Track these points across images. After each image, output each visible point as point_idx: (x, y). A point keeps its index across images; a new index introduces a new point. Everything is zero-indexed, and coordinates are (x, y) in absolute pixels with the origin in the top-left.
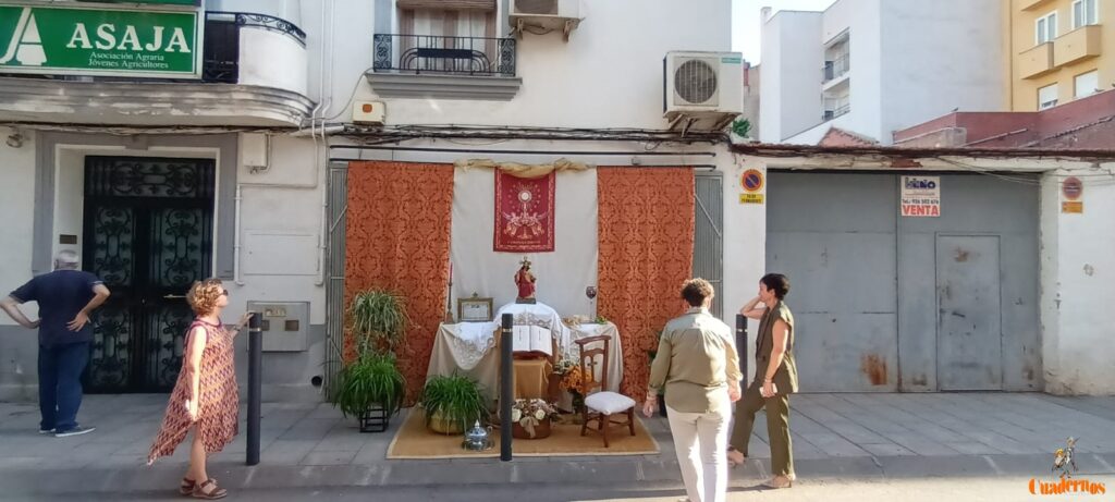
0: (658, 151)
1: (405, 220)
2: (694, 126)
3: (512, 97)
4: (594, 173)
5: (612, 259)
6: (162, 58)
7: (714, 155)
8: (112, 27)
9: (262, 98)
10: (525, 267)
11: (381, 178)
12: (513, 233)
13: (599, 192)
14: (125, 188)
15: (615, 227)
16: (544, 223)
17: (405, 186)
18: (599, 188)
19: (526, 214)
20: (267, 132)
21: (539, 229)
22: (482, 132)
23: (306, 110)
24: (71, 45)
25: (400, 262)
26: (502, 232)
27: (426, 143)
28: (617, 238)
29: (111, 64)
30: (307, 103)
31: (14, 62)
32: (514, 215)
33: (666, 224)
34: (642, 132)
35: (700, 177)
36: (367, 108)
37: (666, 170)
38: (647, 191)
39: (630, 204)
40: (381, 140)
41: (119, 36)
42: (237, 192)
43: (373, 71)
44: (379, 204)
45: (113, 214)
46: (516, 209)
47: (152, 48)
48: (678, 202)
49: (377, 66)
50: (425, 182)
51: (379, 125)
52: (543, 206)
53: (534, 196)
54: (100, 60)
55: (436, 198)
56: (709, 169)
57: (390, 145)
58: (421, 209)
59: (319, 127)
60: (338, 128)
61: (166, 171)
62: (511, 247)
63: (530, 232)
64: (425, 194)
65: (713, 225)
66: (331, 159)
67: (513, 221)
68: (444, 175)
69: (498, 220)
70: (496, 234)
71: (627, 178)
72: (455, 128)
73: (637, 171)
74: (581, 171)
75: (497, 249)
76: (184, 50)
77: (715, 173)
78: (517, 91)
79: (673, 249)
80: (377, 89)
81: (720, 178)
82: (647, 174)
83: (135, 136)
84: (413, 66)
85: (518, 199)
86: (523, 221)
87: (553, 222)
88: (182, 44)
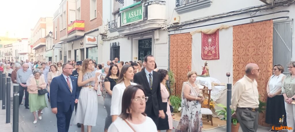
0: (256, 15)
1: (181, 51)
3: (210, 6)
4: (231, 30)
6: (138, 17)
7: (288, 11)
8: (133, 12)
9: (151, 22)
10: (206, 65)
11: (176, 39)
12: (206, 53)
13: (233, 36)
14: (143, 46)
15: (239, 49)
16: (215, 49)
17: (181, 40)
18: (233, 34)
19: (210, 47)
20: (158, 30)
21: (214, 52)
22: (201, 20)
23: (164, 23)
24: (129, 18)
26: (204, 53)
27: (188, 27)
28: (240, 54)
29: (133, 20)
30: (163, 21)
31: (124, 24)
32: (206, 47)
33: (260, 46)
34: (255, 8)
36: (175, 19)
37: (260, 23)
38: (251, 33)
39: (244, 40)
40: (178, 27)
41: (133, 14)
42: (155, 45)
43: (176, 8)
44: (176, 46)
45: (142, 52)
46: (207, 45)
47: (137, 15)
48: (265, 37)
49: (177, 6)
50: (185, 39)
51: (178, 23)
52: (215, 43)
53: (212, 40)
54: (132, 20)
55: (188, 44)
56: (287, 18)
57: (180, 29)
58: (184, 47)
59: (166, 27)
60: (170, 26)
61: (148, 42)
62: (206, 58)
63: (211, 53)
64: (185, 43)
65: (286, 46)
66: (169, 35)
67: (206, 49)
68: (190, 36)
69: (203, 49)
70: (202, 54)
71: (244, 29)
72: (195, 20)
73: (248, 25)
74: (227, 28)
75: (202, 59)
76: (141, 14)
77: (288, 20)
78: (211, 3)
79: (262, 58)
80: (178, 13)
81: (291, 22)
82: (252, 26)
83: (141, 35)
84: (184, 4)
85: (208, 42)
86: (209, 49)
87: (218, 49)
88: (141, 13)
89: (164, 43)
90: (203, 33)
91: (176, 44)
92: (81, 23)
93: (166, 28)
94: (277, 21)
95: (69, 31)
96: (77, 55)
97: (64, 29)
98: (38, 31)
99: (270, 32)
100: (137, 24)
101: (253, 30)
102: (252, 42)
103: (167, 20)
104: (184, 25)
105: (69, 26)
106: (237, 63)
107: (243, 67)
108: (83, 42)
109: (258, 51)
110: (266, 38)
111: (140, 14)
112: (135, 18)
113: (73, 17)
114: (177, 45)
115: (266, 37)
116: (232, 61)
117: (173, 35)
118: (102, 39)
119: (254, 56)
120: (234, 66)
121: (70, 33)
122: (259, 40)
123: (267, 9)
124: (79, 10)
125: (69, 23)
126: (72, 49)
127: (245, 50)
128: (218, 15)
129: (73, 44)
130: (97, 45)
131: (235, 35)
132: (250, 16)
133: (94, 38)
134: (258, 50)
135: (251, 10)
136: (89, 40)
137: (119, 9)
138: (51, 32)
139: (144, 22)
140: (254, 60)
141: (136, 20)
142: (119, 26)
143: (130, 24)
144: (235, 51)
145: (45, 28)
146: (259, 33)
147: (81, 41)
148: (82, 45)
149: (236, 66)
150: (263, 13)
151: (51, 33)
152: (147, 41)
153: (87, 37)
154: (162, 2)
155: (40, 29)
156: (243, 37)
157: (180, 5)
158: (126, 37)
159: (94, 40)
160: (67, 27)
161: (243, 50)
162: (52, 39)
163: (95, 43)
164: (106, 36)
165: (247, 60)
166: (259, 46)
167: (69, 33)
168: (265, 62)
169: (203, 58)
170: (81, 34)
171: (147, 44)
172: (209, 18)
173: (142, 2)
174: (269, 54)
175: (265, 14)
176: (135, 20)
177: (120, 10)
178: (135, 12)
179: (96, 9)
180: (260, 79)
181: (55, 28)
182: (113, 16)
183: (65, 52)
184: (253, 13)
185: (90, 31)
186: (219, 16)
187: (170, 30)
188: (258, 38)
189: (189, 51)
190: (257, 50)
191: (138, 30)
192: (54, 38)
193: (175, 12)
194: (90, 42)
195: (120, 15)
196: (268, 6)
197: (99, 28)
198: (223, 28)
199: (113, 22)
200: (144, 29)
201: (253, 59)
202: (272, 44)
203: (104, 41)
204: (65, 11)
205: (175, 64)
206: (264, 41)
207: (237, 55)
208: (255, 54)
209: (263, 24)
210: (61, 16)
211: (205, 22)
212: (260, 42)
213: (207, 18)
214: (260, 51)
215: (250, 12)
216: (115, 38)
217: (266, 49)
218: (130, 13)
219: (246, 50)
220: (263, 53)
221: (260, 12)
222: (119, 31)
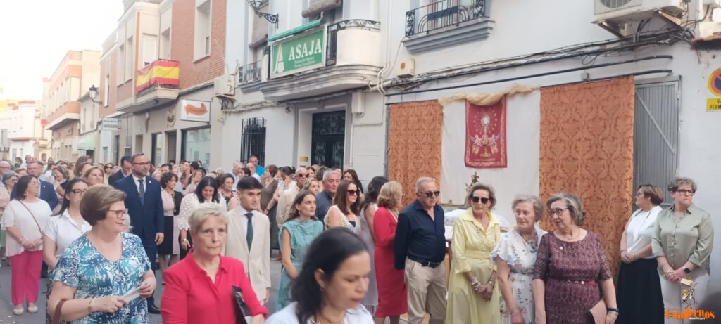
0: (596, 64)
1: (416, 144)
2: (644, 30)
3: (487, 37)
4: (537, 96)
5: (550, 176)
6: (313, 58)
7: (671, 57)
8: (300, 46)
9: (344, 72)
10: (476, 180)
11: (405, 114)
12: (477, 152)
13: (541, 112)
14: (324, 130)
15: (553, 145)
16: (498, 141)
17: (416, 119)
18: (541, 108)
19: (485, 136)
20: (361, 90)
21: (495, 148)
22: (464, 70)
23: (375, 74)
24: (290, 59)
25: (413, 174)
26: (471, 151)
27: (434, 86)
28: (556, 155)
29: (300, 66)
30: (374, 69)
31: (277, 72)
32: (477, 136)
33: (603, 139)
34: (593, 45)
35: (640, 87)
36: (403, 66)
37: (604, 83)
38: (583, 107)
39: (567, 122)
40: (410, 87)
41: (301, 49)
42: (352, 129)
43: (407, 39)
44: (403, 133)
45: (320, 145)
46: (479, 132)
47: (311, 53)
48: (615, 116)
49: (408, 34)
50: (427, 115)
51: (410, 76)
52: (498, 128)
53: (492, 120)
54: (297, 64)
55: (432, 126)
56: (666, 74)
57: (415, 90)
58: (424, 135)
59: (380, 83)
60: (389, 82)
61: (337, 119)
62: (476, 164)
63: (489, 151)
64: (427, 124)
65: (666, 140)
66: (388, 104)
67: (476, 142)
68: (437, 108)
69: (468, 141)
70: (466, 153)
71: (566, 96)
72: (451, 70)
73: (576, 87)
74: (526, 93)
75: (467, 166)
76: (320, 51)
77: (670, 78)
78: (489, 31)
79: (609, 166)
80: (410, 51)
81: (676, 83)
82: (585, 88)
83: (319, 101)
84: (425, 29)
85: (480, 124)
86: (484, 142)
87: (505, 142)
88: (320, 48)
89: (375, 125)
90: (469, 102)
91: (403, 128)
92: (171, 68)
93: (380, 88)
94: (643, 80)
95: (139, 87)
96: (158, 145)
97: (126, 80)
98: (62, 84)
99: (629, 105)
100: (309, 75)
101: (588, 100)
102: (586, 127)
103: (381, 68)
104: (425, 81)
105: (139, 73)
106: (549, 177)
107: (563, 187)
108: (173, 113)
109: (599, 149)
110: (619, 120)
111: (318, 50)
112: (304, 60)
113: (150, 51)
114: (407, 129)
115: (618, 118)
116: (538, 174)
117: (397, 106)
118: (222, 109)
119: (589, 161)
120: (543, 184)
121: (141, 91)
122: (602, 123)
123: (621, 50)
124: (166, 34)
125: (142, 66)
126: (147, 132)
127: (568, 147)
128: (506, 61)
129: (149, 119)
130: (208, 123)
131: (545, 110)
132: (581, 66)
133: (203, 105)
134: (599, 147)
135: (584, 50)
136: (190, 109)
137: (267, 36)
138: (96, 86)
139: (328, 71)
140: (589, 171)
141: (307, 64)
142: (264, 79)
143: (292, 75)
144: (546, 148)
145: (80, 77)
146: (603, 107)
147: (170, 112)
148: (172, 123)
149: (545, 184)
150: (612, 58)
151: (93, 89)
152: (333, 118)
153: (184, 102)
154: (374, 23)
155: (67, 79)
156: (564, 114)
157: (416, 32)
158: (283, 106)
159: (202, 111)
160: (136, 77)
161: (565, 148)
162: (97, 105)
163: (205, 117)
164: (233, 101)
165: (572, 172)
166: (601, 137)
167: (139, 92)
168: (615, 177)
169: (470, 163)
170: (170, 94)
171: (333, 124)
172: (484, 67)
173: (323, 22)
174: (625, 158)
175: (616, 61)
176: (304, 64)
177: (269, 38)
178: (305, 45)
179: (210, 35)
180: (604, 218)
181: (106, 79)
182: (250, 54)
183: (128, 139)
184: (588, 58)
185: (194, 87)
186: (507, 63)
187: (391, 92)
188: (600, 119)
189: (435, 146)
190: (597, 147)
191: (314, 90)
192: (101, 103)
193: (403, 48)
194: (192, 116)
195: (268, 51)
196: (624, 43)
197: (217, 80)
198: (517, 93)
199: (252, 67)
200: (326, 88)
201: (588, 169)
202: (632, 135)
203: (228, 114)
204: (132, 37)
205: (400, 176)
206: (613, 126)
207: (549, 159)
208: (593, 158)
209: (612, 85)
210: (122, 48)
211: (475, 76)
212: (603, 129)
213: (479, 67)
214: (604, 151)
215: (581, 55)
216: (254, 107)
217: (617, 146)
218: (292, 48)
219: (570, 148)
220: (611, 154)
221: (606, 56)
222: (264, 91)
